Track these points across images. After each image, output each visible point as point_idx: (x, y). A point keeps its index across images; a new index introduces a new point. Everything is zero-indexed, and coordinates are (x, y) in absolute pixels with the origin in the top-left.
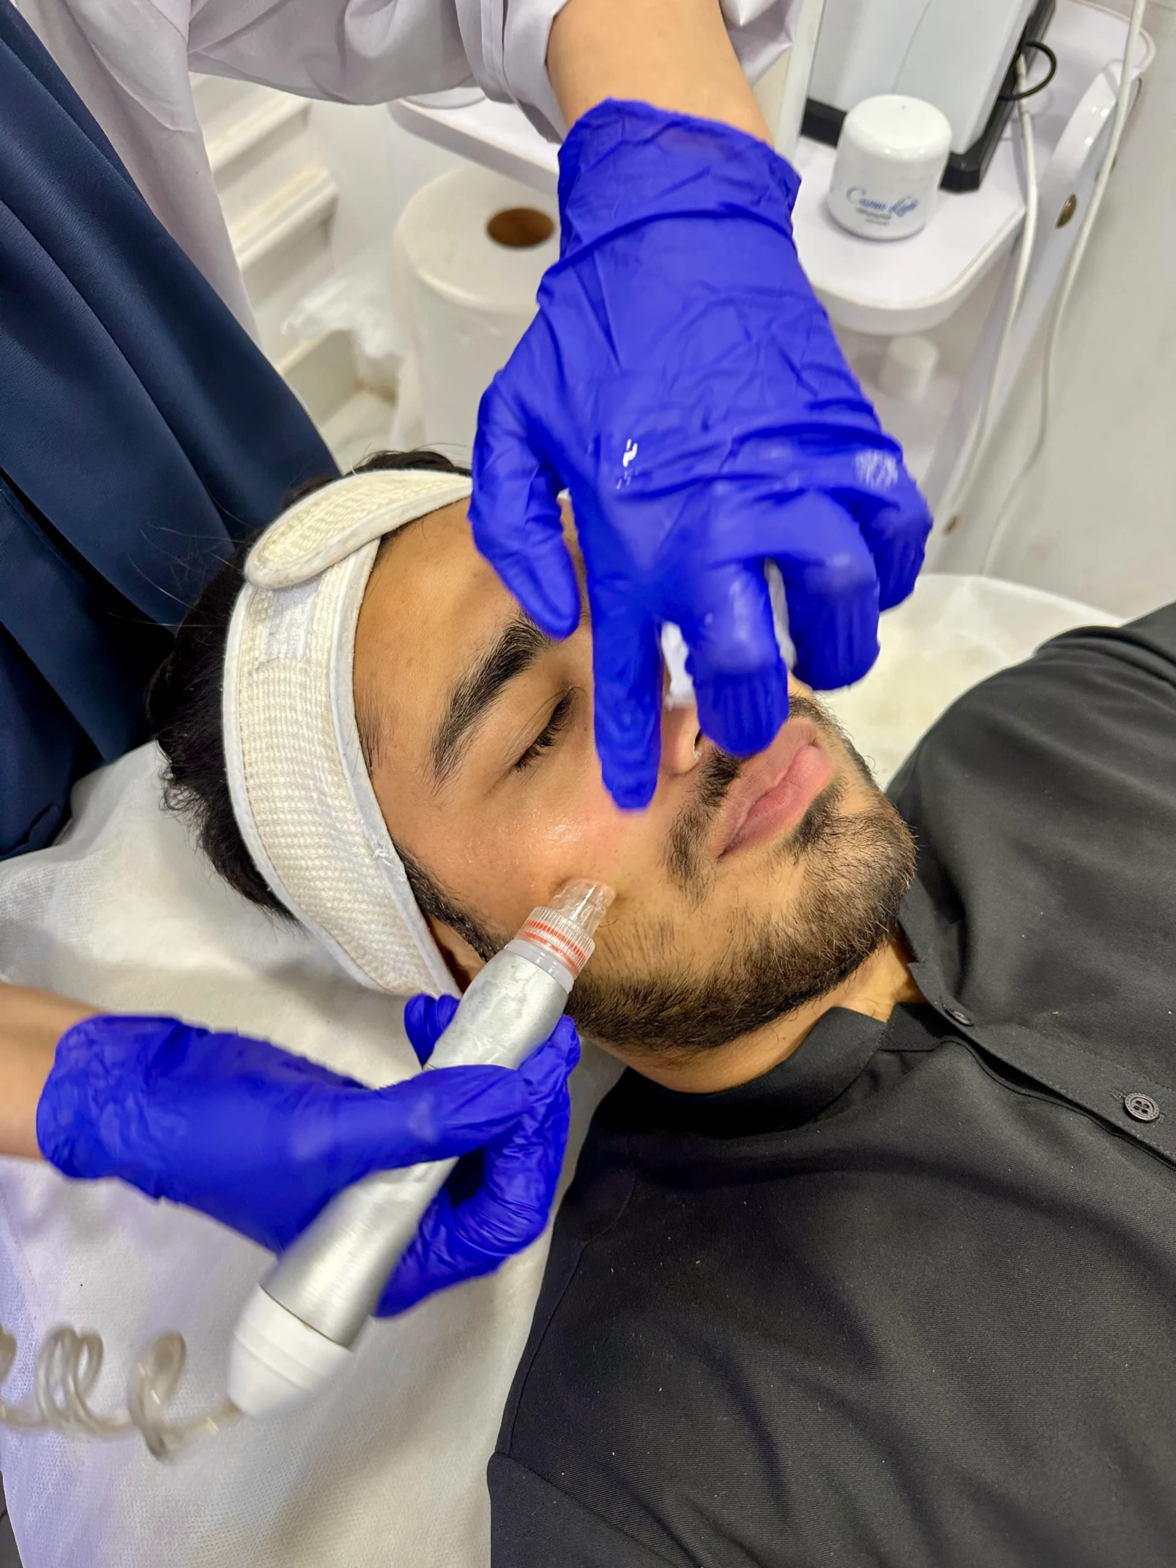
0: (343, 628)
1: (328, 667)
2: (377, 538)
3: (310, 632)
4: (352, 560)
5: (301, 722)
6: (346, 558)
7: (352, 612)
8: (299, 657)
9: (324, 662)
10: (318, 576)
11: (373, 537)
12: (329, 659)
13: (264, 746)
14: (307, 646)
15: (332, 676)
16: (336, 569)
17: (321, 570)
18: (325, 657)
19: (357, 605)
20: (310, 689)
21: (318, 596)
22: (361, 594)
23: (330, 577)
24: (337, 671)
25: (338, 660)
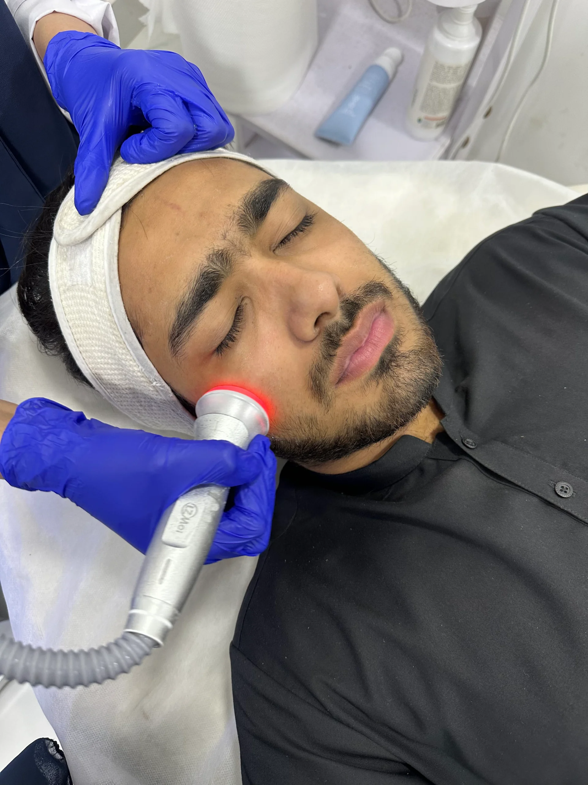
0: (110, 269)
1: (106, 291)
2: (120, 208)
3: (92, 271)
4: (108, 225)
5: (99, 320)
6: (105, 223)
7: (113, 259)
8: (89, 285)
9: (103, 289)
10: (91, 236)
11: (118, 208)
12: (106, 287)
13: (82, 331)
14: (92, 279)
15: (110, 297)
16: (99, 232)
17: (92, 233)
18: (104, 286)
19: (116, 254)
20: (99, 303)
21: (92, 248)
22: (116, 247)
23: (98, 237)
24: (112, 294)
25: (111, 288)
